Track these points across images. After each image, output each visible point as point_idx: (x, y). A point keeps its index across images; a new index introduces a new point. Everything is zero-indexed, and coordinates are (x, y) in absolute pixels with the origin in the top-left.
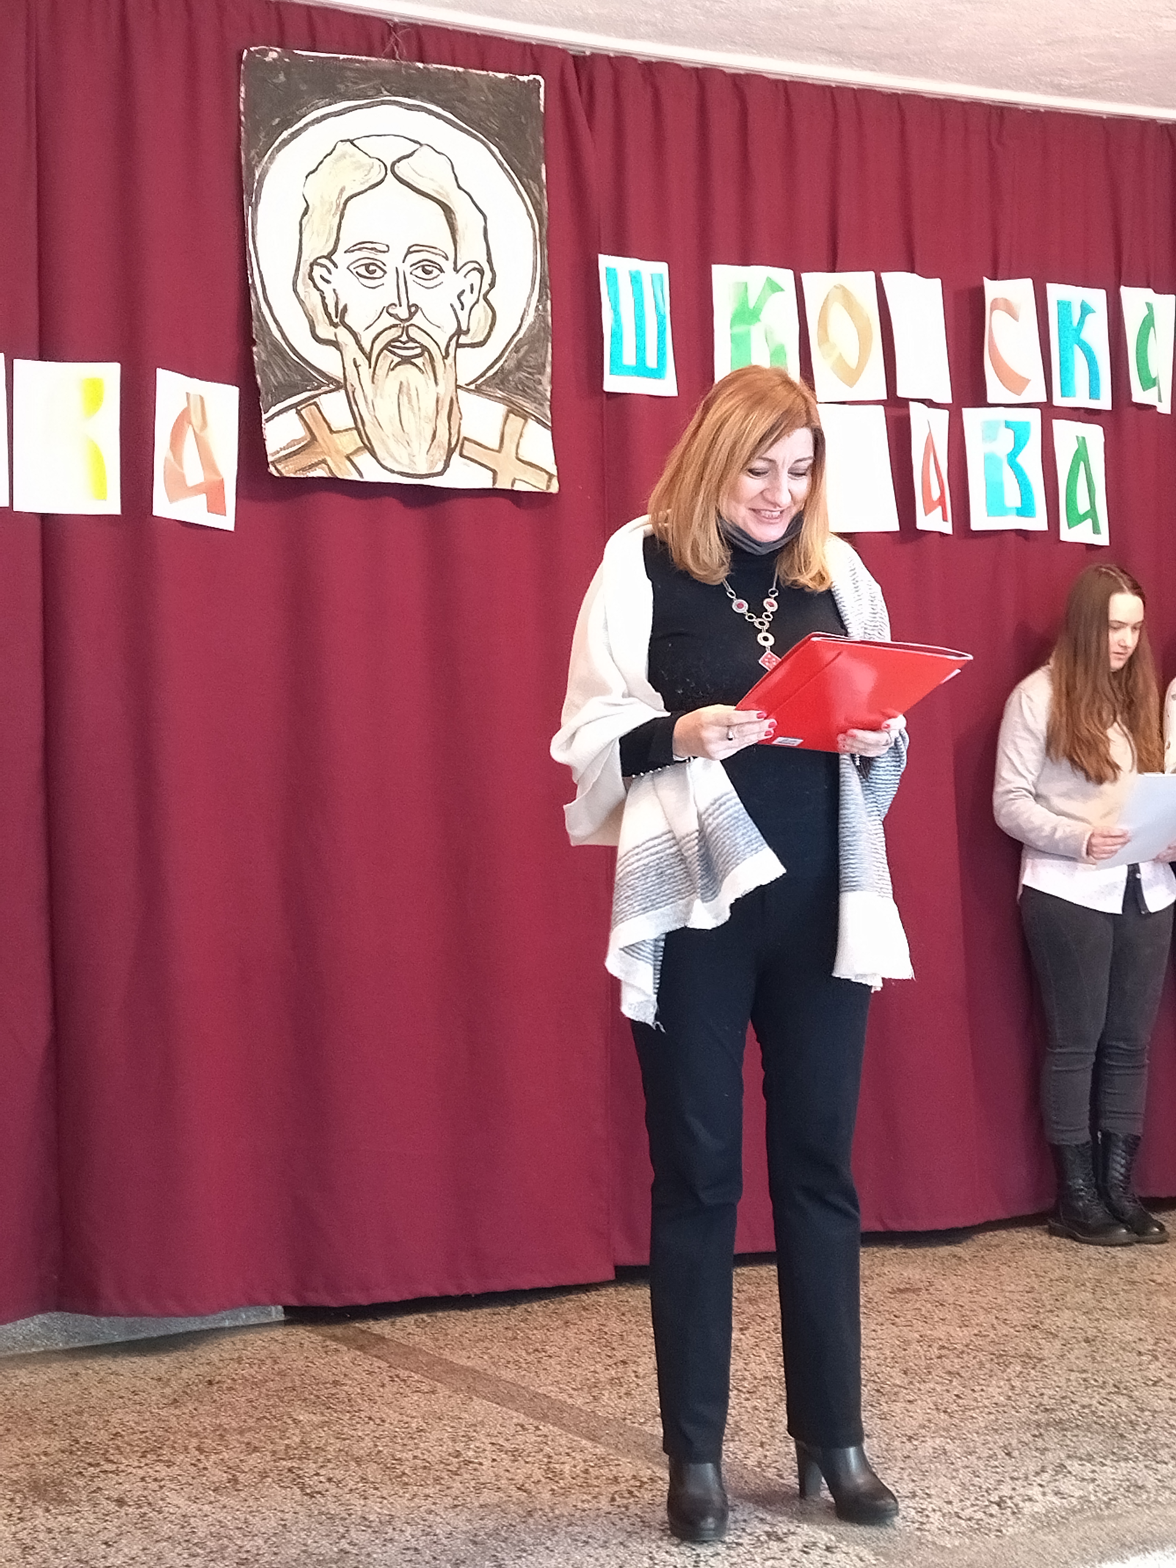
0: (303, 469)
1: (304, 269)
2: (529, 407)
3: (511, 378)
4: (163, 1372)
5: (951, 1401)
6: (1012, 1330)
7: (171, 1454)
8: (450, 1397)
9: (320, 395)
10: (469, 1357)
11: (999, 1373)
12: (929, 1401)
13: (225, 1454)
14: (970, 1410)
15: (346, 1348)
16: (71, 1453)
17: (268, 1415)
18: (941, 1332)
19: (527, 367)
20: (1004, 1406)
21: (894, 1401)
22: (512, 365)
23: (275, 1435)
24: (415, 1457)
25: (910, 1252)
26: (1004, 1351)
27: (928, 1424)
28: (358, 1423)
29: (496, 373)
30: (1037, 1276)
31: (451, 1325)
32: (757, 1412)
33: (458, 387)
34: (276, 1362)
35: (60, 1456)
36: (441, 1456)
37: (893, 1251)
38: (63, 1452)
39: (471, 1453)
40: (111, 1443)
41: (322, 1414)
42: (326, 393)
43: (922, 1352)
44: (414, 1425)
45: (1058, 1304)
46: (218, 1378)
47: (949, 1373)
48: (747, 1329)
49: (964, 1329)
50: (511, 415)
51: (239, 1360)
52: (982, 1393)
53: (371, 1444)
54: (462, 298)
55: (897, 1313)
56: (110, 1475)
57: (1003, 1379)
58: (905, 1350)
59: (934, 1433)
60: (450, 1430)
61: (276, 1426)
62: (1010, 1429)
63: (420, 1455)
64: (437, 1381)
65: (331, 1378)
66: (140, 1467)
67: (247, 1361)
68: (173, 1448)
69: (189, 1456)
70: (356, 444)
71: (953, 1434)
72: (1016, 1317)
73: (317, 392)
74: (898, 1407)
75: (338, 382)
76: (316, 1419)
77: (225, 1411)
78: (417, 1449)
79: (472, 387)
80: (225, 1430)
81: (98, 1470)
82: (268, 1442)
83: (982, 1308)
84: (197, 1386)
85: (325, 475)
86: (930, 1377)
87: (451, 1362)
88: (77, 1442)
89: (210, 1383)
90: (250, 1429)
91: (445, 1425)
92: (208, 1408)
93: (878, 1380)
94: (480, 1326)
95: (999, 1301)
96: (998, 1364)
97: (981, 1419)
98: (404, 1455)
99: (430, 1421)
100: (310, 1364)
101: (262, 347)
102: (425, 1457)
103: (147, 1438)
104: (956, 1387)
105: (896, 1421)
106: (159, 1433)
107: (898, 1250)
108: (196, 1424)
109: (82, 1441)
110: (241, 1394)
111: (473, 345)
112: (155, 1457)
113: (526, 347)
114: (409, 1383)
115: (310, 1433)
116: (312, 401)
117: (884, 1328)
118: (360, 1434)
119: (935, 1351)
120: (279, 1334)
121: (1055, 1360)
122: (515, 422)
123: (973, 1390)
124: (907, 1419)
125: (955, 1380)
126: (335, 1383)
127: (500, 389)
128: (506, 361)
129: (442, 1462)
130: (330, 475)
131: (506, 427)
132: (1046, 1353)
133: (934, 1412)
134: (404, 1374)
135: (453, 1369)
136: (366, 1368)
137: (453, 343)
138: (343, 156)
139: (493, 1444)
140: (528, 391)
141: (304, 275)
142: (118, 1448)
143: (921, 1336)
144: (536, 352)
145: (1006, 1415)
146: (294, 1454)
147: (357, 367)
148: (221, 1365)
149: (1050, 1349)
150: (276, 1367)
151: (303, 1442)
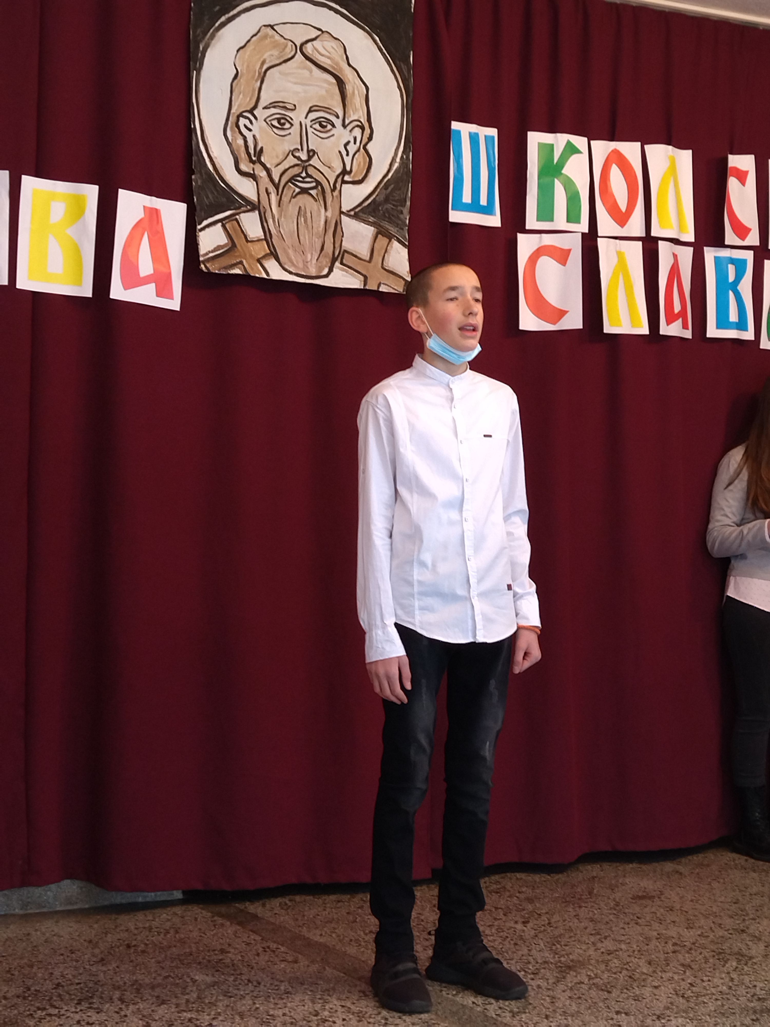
0: (226, 268)
1: (232, 119)
2: (393, 230)
3: (380, 208)
4: (93, 936)
5: (687, 988)
6: (726, 933)
7: (100, 1002)
8: (308, 966)
9: (240, 213)
10: (321, 935)
11: (720, 967)
12: (670, 987)
13: (140, 1004)
14: (702, 996)
15: (228, 923)
16: (25, 998)
17: (172, 974)
18: (672, 932)
19: (393, 200)
20: (727, 994)
21: (643, 986)
22: (382, 199)
23: (178, 991)
24: (284, 1015)
25: (644, 867)
26: (722, 949)
27: (671, 1006)
28: (240, 984)
29: (369, 204)
30: (741, 891)
31: (307, 908)
32: (540, 990)
33: (341, 212)
34: (177, 932)
35: (15, 1000)
36: (304, 1014)
37: (631, 865)
38: (18, 997)
39: (326, 1013)
40: (54, 991)
41: (213, 976)
42: (244, 212)
43: (660, 948)
44: (282, 988)
45: (759, 913)
46: (134, 943)
47: (683, 965)
48: (528, 922)
49: (690, 930)
50: (380, 236)
51: (150, 929)
52: (709, 983)
53: (250, 1002)
54: (348, 147)
55: (639, 915)
56: (53, 1018)
57: (724, 972)
58: (648, 945)
59: (676, 1013)
60: (310, 993)
61: (178, 984)
62: (734, 1013)
63: (288, 1013)
64: (299, 953)
65: (219, 947)
66: (77, 1012)
67: (156, 930)
68: (102, 998)
69: (113, 1004)
70: (265, 250)
71: (691, 1015)
72: (728, 922)
73: (238, 211)
74: (647, 991)
75: (255, 205)
76: (209, 979)
77: (140, 970)
78: (285, 1007)
79: (352, 213)
80: (140, 984)
81: (44, 1013)
82: (173, 996)
83: (702, 914)
84: (118, 948)
85: (241, 273)
86: (669, 967)
87: (308, 938)
88: (29, 989)
89: (128, 946)
90: (159, 985)
91: (306, 989)
92: (126, 966)
93: (629, 968)
94: (328, 910)
95: (714, 910)
96: (719, 959)
97: (710, 1004)
98: (276, 1012)
99: (294, 985)
100: (203, 935)
101: (199, 175)
102: (292, 1014)
103: (81, 989)
104: (689, 977)
105: (647, 1002)
106: (90, 985)
107: (634, 865)
108: (118, 979)
109: (33, 989)
110: (151, 956)
111: (354, 183)
112: (87, 1005)
113: (392, 186)
114: (277, 953)
115: (204, 990)
116: (234, 218)
117: (630, 926)
118: (242, 993)
119: (670, 947)
120: (178, 910)
121: (760, 958)
122: (382, 241)
123: (703, 981)
124: (655, 1001)
125: (687, 971)
126: (222, 951)
127: (372, 217)
128: (377, 195)
129: (304, 1020)
130: (245, 273)
131: (376, 245)
132: (753, 952)
133: (675, 997)
134: (274, 946)
135: (309, 944)
136: (244, 940)
137: (340, 180)
138: (266, 37)
139: (343, 1006)
140: (393, 218)
141: (232, 123)
142: (60, 995)
143: (658, 934)
144: (400, 189)
145: (730, 1002)
146: (193, 1007)
147: (268, 194)
148: (136, 932)
149: (757, 950)
150: (177, 936)
151: (199, 998)
